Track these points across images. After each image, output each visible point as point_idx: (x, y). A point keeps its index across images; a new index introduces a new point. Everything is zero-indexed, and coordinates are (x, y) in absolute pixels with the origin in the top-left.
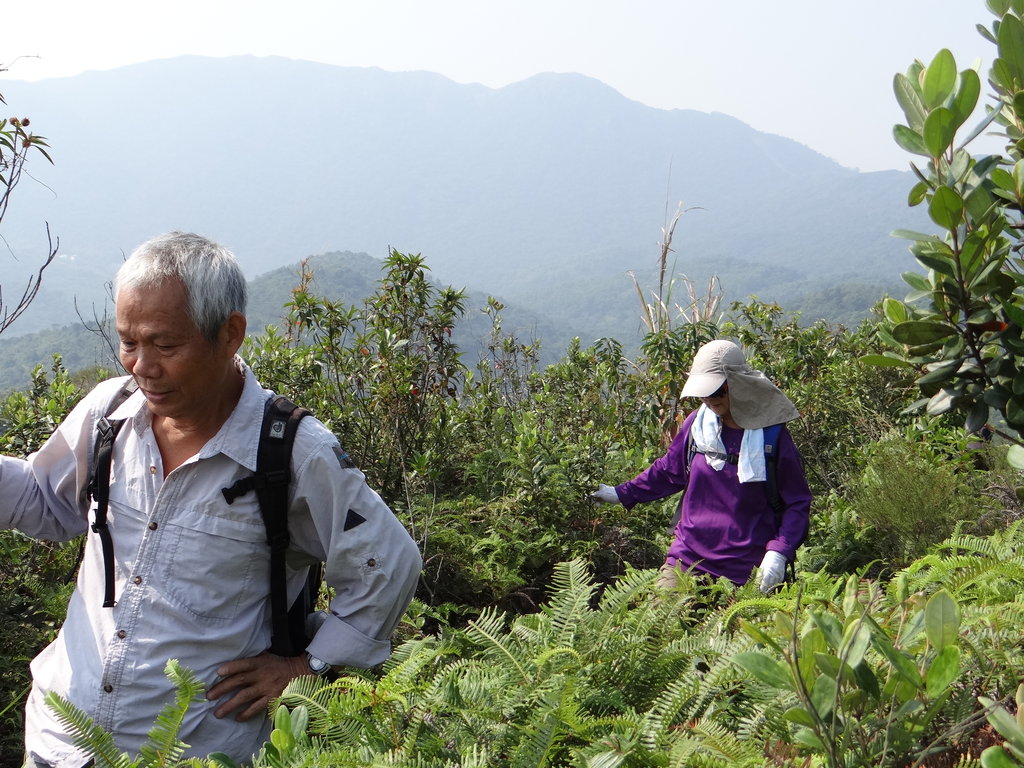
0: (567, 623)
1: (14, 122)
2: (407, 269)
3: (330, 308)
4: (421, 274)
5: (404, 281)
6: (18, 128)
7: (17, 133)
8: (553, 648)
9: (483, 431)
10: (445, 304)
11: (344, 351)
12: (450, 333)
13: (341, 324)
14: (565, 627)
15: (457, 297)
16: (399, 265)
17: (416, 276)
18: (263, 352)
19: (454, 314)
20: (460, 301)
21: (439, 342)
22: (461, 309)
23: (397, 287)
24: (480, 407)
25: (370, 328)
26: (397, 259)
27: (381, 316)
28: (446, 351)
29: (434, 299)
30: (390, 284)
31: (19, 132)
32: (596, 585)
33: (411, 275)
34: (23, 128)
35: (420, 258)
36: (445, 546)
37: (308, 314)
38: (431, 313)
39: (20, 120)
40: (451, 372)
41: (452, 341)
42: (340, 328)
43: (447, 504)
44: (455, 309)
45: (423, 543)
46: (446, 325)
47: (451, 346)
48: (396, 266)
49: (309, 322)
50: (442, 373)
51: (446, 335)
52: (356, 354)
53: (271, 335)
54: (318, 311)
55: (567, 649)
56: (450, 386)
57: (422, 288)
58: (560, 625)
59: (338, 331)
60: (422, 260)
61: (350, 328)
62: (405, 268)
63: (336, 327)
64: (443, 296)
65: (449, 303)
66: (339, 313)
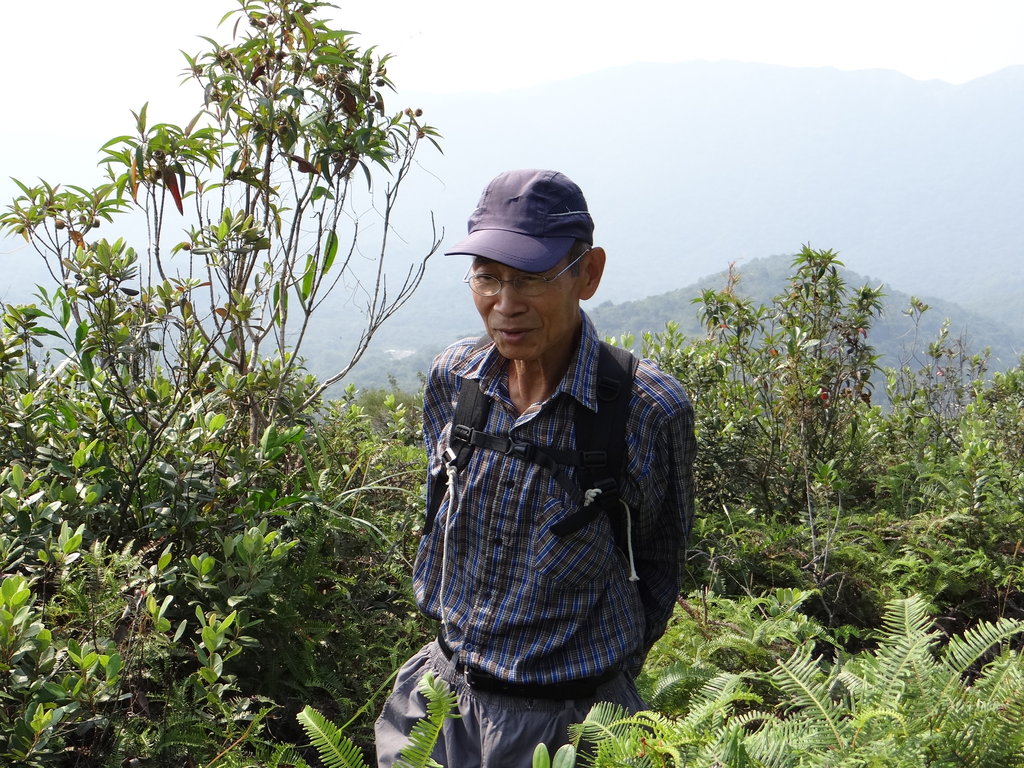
0: (895, 678)
1: (408, 112)
2: (819, 264)
3: (739, 305)
4: (834, 271)
5: (815, 279)
6: (412, 119)
7: (410, 124)
8: (876, 707)
9: (904, 442)
10: (860, 302)
11: (752, 351)
12: (865, 334)
13: (750, 322)
14: (892, 684)
15: (875, 295)
16: (810, 261)
17: (828, 273)
18: (662, 349)
19: (871, 313)
20: (876, 299)
21: (853, 343)
22: (878, 307)
23: (807, 287)
24: (902, 416)
25: (779, 328)
26: (808, 256)
27: (790, 316)
28: (861, 353)
29: (848, 298)
30: (799, 282)
31: (413, 122)
32: (937, 634)
33: (822, 273)
34: (416, 118)
35: (832, 253)
36: (850, 563)
37: (716, 313)
38: (844, 312)
39: (414, 111)
40: (865, 377)
41: (867, 342)
42: (749, 327)
43: (855, 519)
44: (871, 308)
45: (823, 558)
46: (863, 325)
47: (866, 348)
48: (806, 263)
49: (716, 320)
50: (855, 377)
51: (861, 336)
52: (764, 354)
53: (671, 332)
54: (725, 308)
55: (889, 712)
56: (865, 391)
57: (835, 283)
58: (887, 680)
59: (747, 330)
60: (835, 255)
61: (759, 327)
62: (816, 264)
63: (745, 325)
64: (858, 294)
65: (865, 302)
66: (747, 312)
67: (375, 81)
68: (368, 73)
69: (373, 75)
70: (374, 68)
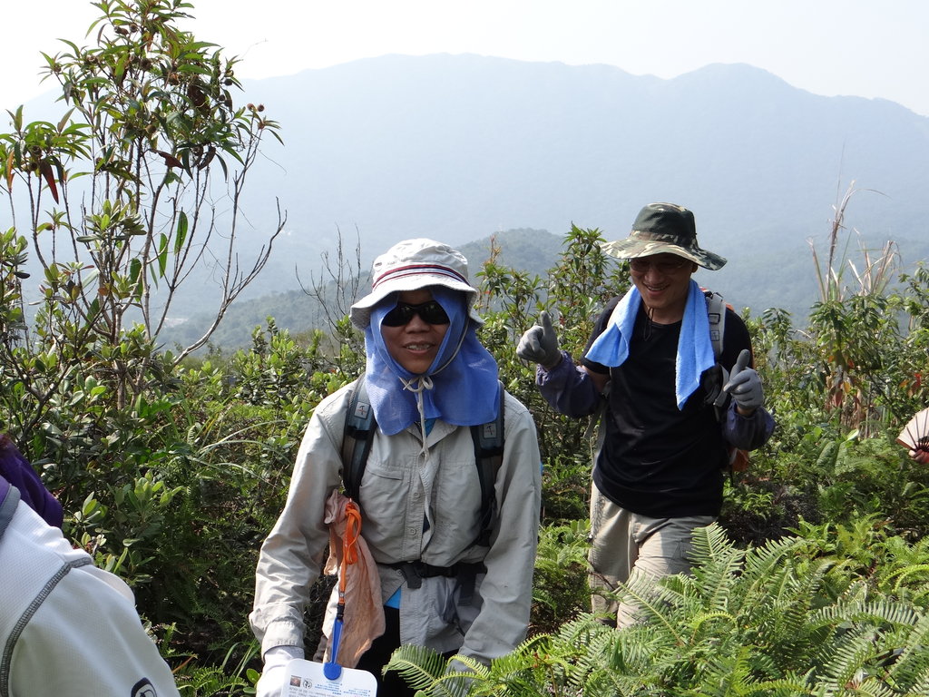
0: (719, 588)
1: (251, 108)
2: (587, 241)
3: (517, 277)
5: (583, 254)
6: (254, 113)
7: (253, 117)
8: (706, 612)
10: (621, 274)
13: (528, 292)
14: (717, 591)
16: (579, 239)
17: (594, 249)
23: (577, 260)
25: (553, 296)
26: (577, 233)
27: (561, 285)
29: (610, 270)
30: (570, 256)
31: (255, 115)
33: (589, 248)
34: (258, 113)
35: (598, 232)
37: (497, 284)
38: (608, 282)
39: (256, 106)
42: (526, 296)
48: (575, 240)
49: (498, 290)
54: (505, 280)
55: (722, 614)
57: (599, 259)
58: (713, 589)
59: (524, 299)
60: (600, 234)
61: (534, 296)
62: (583, 242)
63: (522, 295)
64: (619, 266)
65: (625, 274)
66: (525, 282)
67: (223, 81)
68: (218, 73)
69: (222, 75)
70: (223, 68)
